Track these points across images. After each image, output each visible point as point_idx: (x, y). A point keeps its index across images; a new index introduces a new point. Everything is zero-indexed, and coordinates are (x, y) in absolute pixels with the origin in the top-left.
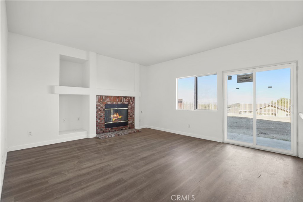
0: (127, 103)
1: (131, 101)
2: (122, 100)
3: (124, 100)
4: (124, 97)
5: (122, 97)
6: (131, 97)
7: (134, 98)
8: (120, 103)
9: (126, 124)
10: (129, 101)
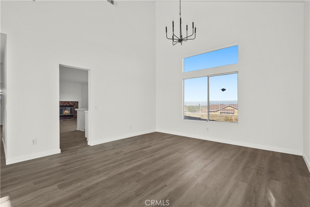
0: (73, 105)
1: (75, 103)
2: (70, 104)
3: (71, 104)
4: (71, 102)
5: (69, 102)
6: (75, 102)
7: (78, 102)
8: (68, 105)
9: (72, 116)
10: (74, 104)
